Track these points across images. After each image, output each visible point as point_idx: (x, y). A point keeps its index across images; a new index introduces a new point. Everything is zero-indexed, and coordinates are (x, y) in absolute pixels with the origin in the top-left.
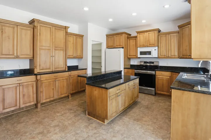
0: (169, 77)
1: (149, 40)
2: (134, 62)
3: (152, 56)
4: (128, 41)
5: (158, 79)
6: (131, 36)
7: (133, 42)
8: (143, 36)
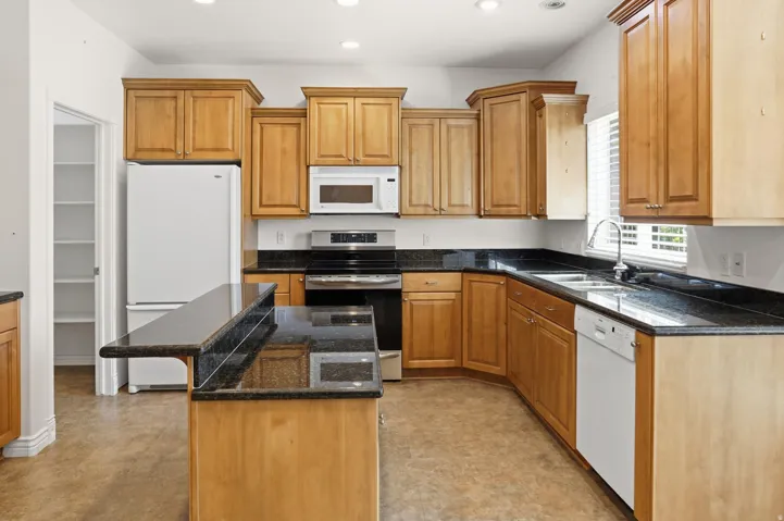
0: (453, 295)
1: (364, 134)
2: (280, 236)
3: (379, 207)
4: (257, 127)
5: (412, 305)
6: (262, 105)
7: (284, 134)
8: (339, 113)
